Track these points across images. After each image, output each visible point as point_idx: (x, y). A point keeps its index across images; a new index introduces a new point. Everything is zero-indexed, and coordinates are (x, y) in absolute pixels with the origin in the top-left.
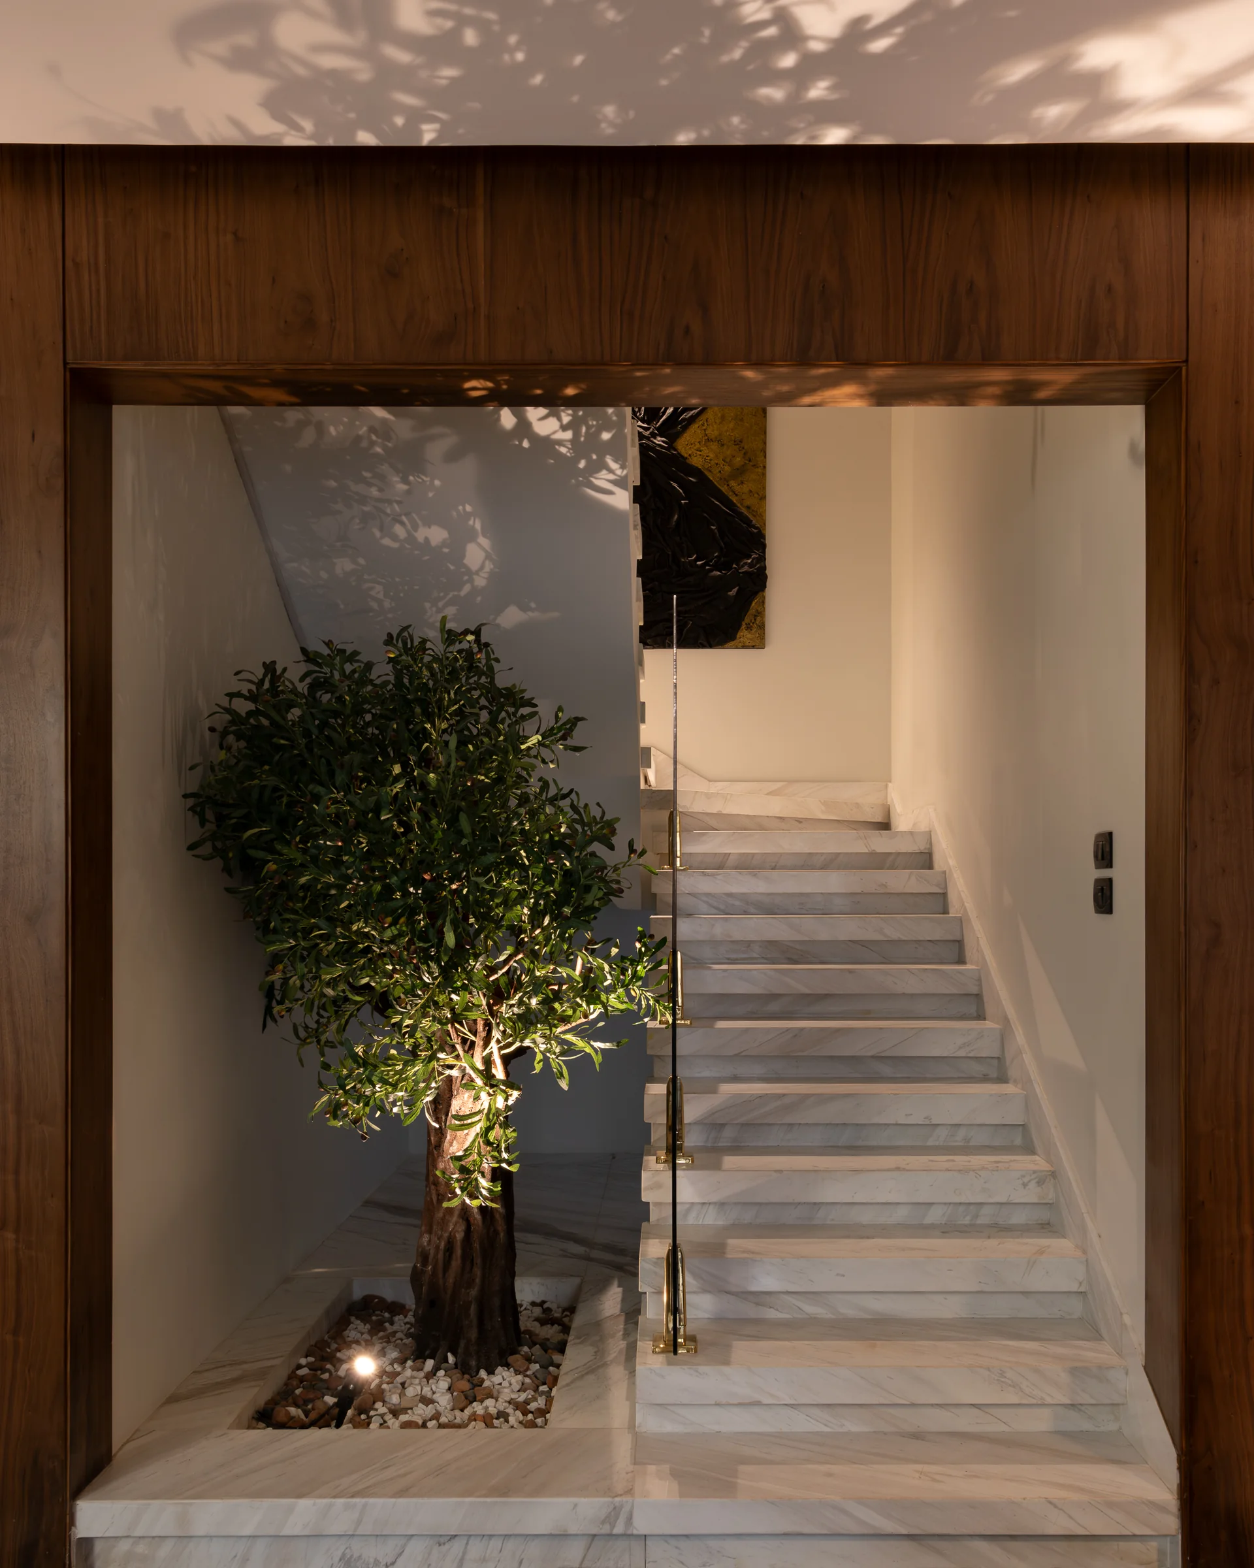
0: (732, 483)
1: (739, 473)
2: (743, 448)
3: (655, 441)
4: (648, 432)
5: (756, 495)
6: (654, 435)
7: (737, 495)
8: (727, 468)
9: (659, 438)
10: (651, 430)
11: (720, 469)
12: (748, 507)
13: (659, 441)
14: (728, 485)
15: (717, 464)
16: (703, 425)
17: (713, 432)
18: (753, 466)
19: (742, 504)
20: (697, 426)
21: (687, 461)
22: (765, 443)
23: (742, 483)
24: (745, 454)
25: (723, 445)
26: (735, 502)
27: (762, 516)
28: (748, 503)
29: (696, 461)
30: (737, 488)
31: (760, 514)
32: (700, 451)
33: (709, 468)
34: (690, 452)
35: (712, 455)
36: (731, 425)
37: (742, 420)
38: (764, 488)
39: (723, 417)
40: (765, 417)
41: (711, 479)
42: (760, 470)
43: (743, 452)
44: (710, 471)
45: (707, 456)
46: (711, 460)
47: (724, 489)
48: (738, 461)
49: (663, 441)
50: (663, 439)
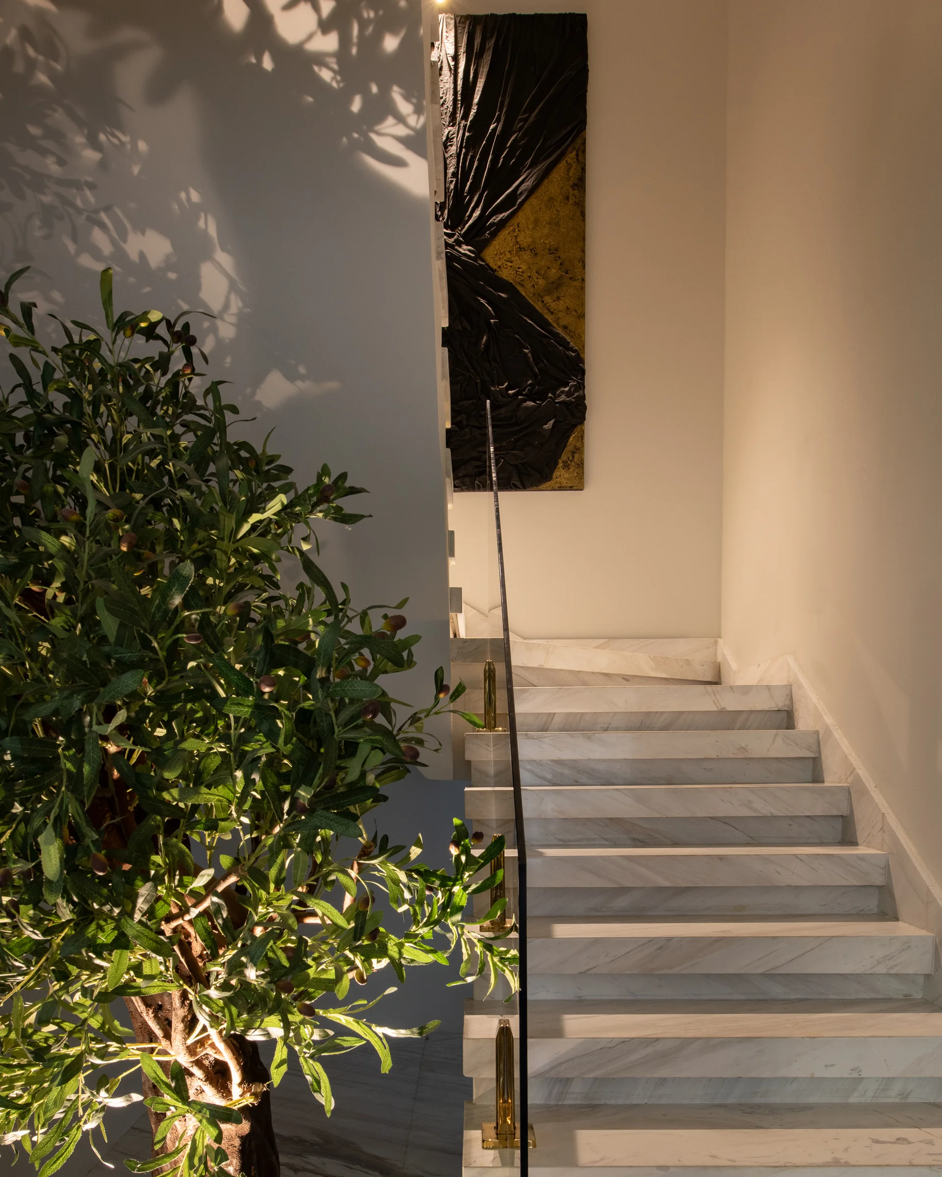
0: (548, 299)
1: (555, 287)
2: (559, 257)
3: (460, 250)
4: (452, 240)
5: (573, 313)
6: (458, 243)
7: (552, 313)
8: (541, 282)
9: (465, 247)
10: (456, 237)
11: (533, 283)
12: (565, 327)
13: (465, 250)
14: (543, 302)
15: (530, 277)
16: (514, 231)
17: (525, 239)
18: (571, 278)
19: (558, 324)
20: (507, 232)
21: (496, 273)
22: (584, 252)
23: (558, 298)
24: (561, 264)
25: (536, 254)
26: (550, 321)
27: (580, 337)
28: (564, 322)
29: (506, 274)
30: (553, 306)
31: (579, 335)
32: (511, 262)
33: (522, 282)
34: (499, 263)
35: (524, 267)
36: (546, 231)
37: (557, 224)
38: (583, 304)
39: (536, 222)
40: (584, 220)
41: (524, 294)
42: (577, 283)
43: (559, 262)
44: (523, 286)
45: (519, 268)
46: (523, 272)
47: (538, 306)
48: (554, 273)
49: (469, 250)
50: (469, 248)
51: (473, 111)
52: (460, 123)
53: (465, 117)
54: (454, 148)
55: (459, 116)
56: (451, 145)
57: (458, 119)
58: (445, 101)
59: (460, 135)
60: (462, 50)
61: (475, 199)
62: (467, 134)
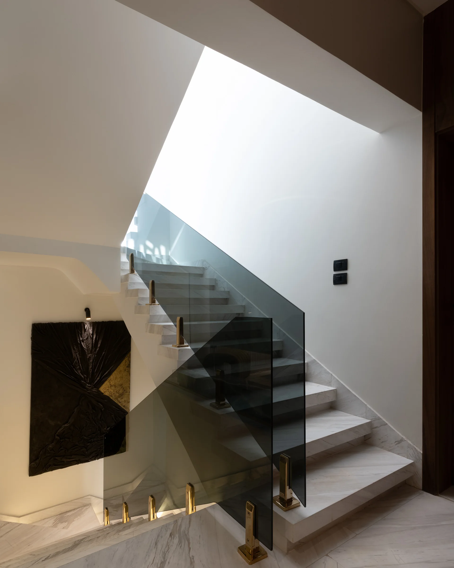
0: (119, 399)
1: (121, 395)
2: (123, 387)
3: (93, 390)
4: (91, 388)
5: (127, 402)
6: (92, 388)
7: (120, 403)
8: (117, 394)
9: (94, 389)
10: (92, 387)
11: (115, 395)
12: (124, 406)
13: (94, 390)
14: (118, 400)
15: (114, 394)
16: (109, 381)
17: (112, 383)
18: (126, 392)
19: (122, 405)
20: (107, 382)
21: (104, 394)
22: (130, 384)
23: (122, 398)
24: (123, 389)
25: (116, 387)
26: (120, 405)
27: (129, 408)
28: (124, 405)
29: (107, 394)
30: (121, 401)
31: (128, 408)
32: (108, 390)
33: (111, 395)
34: (105, 391)
35: (112, 391)
36: (119, 380)
37: (122, 378)
38: (129, 399)
39: (116, 378)
40: (130, 376)
41: (112, 399)
42: (128, 393)
43: (122, 388)
44: (112, 396)
45: (111, 392)
46: (112, 392)
47: (116, 401)
48: (121, 392)
49: (96, 390)
50: (96, 389)
51: (98, 349)
52: (93, 353)
53: (95, 351)
54: (91, 360)
55: (93, 350)
56: (91, 359)
57: (93, 351)
58: (89, 346)
59: (93, 356)
60: (95, 332)
61: (98, 374)
62: (95, 356)
